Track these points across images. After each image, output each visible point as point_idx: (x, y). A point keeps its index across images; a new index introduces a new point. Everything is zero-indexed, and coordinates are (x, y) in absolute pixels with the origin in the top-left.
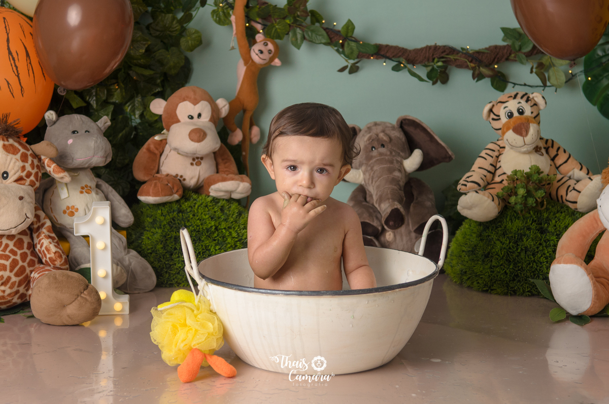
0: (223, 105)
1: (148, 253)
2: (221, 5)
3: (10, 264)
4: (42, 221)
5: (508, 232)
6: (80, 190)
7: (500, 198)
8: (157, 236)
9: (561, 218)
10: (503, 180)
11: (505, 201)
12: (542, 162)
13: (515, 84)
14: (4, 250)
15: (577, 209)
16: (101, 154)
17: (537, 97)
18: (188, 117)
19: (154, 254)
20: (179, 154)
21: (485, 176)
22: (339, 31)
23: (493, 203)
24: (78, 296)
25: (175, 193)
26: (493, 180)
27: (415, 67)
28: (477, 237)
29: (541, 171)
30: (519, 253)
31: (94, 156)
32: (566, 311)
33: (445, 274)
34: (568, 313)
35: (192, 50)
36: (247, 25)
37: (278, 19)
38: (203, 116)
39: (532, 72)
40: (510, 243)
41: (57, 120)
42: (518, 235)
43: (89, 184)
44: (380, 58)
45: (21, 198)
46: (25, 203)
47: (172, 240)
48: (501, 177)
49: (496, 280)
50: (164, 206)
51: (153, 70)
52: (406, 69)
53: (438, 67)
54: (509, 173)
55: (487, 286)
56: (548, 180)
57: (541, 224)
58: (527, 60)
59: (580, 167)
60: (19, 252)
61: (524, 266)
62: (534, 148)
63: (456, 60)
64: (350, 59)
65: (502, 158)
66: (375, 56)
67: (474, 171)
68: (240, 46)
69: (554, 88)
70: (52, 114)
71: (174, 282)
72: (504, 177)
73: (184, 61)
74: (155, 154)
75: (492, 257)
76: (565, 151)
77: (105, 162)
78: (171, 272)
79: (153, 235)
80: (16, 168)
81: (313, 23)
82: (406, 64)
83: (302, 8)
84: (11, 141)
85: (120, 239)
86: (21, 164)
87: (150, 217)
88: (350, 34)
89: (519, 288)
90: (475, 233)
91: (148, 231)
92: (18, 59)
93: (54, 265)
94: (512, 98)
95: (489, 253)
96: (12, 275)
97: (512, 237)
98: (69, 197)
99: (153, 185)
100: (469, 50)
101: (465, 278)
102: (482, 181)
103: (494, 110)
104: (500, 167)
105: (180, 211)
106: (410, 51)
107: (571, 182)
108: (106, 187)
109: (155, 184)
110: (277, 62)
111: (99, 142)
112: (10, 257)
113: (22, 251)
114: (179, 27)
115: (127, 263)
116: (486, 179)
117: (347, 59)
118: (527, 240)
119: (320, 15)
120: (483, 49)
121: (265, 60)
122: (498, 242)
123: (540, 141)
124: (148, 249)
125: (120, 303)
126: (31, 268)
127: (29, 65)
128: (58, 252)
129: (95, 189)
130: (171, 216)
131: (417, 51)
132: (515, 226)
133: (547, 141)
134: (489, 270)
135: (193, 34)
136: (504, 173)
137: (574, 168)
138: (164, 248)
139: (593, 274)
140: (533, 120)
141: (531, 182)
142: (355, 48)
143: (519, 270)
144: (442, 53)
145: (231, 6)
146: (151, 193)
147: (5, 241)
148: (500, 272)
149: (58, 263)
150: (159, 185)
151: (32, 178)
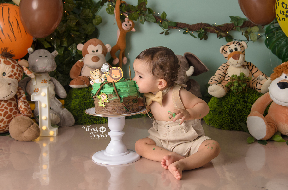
0: (109, 47)
1: (73, 110)
2: (110, 6)
3: (4, 113)
4: (22, 95)
5: (230, 102)
6: (41, 81)
7: (227, 87)
8: (77, 102)
9: (254, 96)
10: (228, 80)
11: (229, 88)
12: (246, 72)
13: (235, 40)
14: (2, 107)
15: (261, 92)
16: (50, 66)
17: (244, 44)
18: (92, 51)
19: (75, 110)
20: (89, 67)
21: (221, 78)
22: (160, 17)
23: (223, 89)
24: (28, 128)
25: (86, 84)
26: (224, 79)
27: (193, 32)
28: (216, 104)
29: (245, 75)
30: (235, 111)
31: (47, 67)
32: (254, 138)
33: (203, 120)
34: (256, 139)
35: (98, 25)
36: (121, 14)
37: (134, 11)
38: (99, 51)
39: (242, 34)
40: (230, 107)
41: (33, 52)
42: (234, 103)
43: (46, 79)
44: (177, 28)
45: (9, 84)
46: (11, 86)
47: (83, 104)
48: (227, 78)
49: (224, 124)
50: (81, 90)
51: (80, 32)
52: (189, 34)
53: (203, 32)
54: (231, 76)
55: (220, 126)
56: (248, 79)
57: (245, 99)
58: (241, 30)
59: (262, 74)
60: (9, 108)
61: (237, 117)
62: (242, 66)
63: (210, 29)
64: (165, 29)
65: (228, 70)
66: (175, 28)
67: (215, 75)
68: (118, 23)
69: (252, 42)
70: (31, 49)
71: (83, 122)
72: (229, 78)
73: (94, 29)
74: (79, 68)
75: (223, 113)
76: (256, 67)
77: (53, 70)
78: (82, 118)
79: (76, 102)
80: (9, 71)
81: (149, 13)
82: (189, 31)
83: (144, 6)
84: (8, 59)
85: (59, 103)
86: (11, 69)
87: (75, 94)
88: (164, 18)
89: (234, 127)
90: (216, 102)
91: (74, 100)
92: (13, 25)
93: (24, 114)
94: (232, 44)
95: (221, 111)
96: (4, 118)
97: (231, 104)
98: (36, 84)
99: (75, 80)
100: (216, 25)
101: (211, 122)
102: (219, 80)
103: (225, 49)
104: (227, 74)
105: (88, 92)
106: (190, 25)
107: (258, 81)
108: (55, 81)
109: (76, 80)
110: (134, 30)
111: (49, 60)
112: (4, 110)
113: (10, 108)
114: (92, 15)
115: (61, 114)
116: (221, 79)
117: (163, 28)
118: (238, 106)
119: (152, 10)
120: (222, 25)
121: (128, 28)
122: (225, 106)
123: (245, 62)
124: (73, 108)
125: (53, 131)
126: (15, 115)
127: (19, 28)
128: (26, 108)
129: (49, 81)
130: (84, 94)
131: (193, 26)
132: (232, 99)
133: (248, 63)
134: (221, 119)
135: (99, 17)
136: (229, 77)
137: (260, 75)
138: (79, 107)
139: (267, 121)
140: (242, 53)
141: (240, 80)
142: (167, 24)
143: (234, 119)
144: (204, 26)
145: (114, 6)
146: (74, 84)
147: (3, 103)
148: (226, 120)
149: (25, 113)
150: (78, 80)
151: (17, 75)
